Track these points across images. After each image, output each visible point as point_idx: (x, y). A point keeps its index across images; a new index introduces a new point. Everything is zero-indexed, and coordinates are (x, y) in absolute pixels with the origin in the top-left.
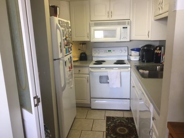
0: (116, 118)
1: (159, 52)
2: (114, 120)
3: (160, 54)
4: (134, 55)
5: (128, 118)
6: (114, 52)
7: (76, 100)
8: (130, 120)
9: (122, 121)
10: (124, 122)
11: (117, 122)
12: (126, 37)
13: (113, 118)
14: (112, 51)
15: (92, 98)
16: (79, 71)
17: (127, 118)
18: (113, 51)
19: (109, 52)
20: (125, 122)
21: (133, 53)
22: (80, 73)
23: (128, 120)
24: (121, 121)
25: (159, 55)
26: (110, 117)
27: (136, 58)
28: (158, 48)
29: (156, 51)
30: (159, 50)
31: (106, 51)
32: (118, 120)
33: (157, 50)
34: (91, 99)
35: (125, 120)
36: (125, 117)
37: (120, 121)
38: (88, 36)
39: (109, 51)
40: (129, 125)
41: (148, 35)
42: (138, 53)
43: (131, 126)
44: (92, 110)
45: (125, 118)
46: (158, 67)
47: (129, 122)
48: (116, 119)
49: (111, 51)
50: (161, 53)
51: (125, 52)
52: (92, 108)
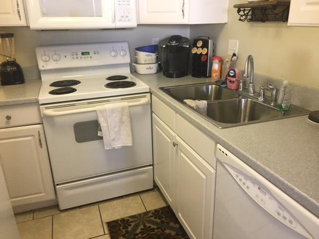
0: (131, 220)
1: (204, 51)
2: (130, 229)
3: (206, 56)
4: (146, 61)
5: (156, 211)
6: (96, 55)
7: (11, 198)
8: (163, 216)
9: (148, 225)
10: (153, 226)
11: (138, 232)
12: (127, 17)
13: (124, 222)
14: (91, 54)
15: (58, 185)
16: (8, 118)
17: (157, 213)
18: (95, 53)
19: (83, 56)
20: (155, 227)
21: (143, 56)
22: (11, 124)
23: (160, 219)
24: (145, 226)
25: (203, 59)
26: (116, 221)
27: (150, 68)
28: (200, 44)
29: (194, 51)
30: (202, 47)
31: (77, 54)
32: (137, 226)
33: (197, 48)
34: (57, 187)
35: (153, 219)
36: (149, 212)
37: (142, 227)
38: (19, 12)
39: (83, 54)
40: (167, 231)
41: (183, 11)
42: (153, 56)
43: (173, 233)
44: (63, 214)
45: (150, 214)
46: (210, 86)
47: (163, 222)
48: (133, 224)
49: (88, 53)
50: (207, 54)
51: (124, 56)
52: (62, 208)
